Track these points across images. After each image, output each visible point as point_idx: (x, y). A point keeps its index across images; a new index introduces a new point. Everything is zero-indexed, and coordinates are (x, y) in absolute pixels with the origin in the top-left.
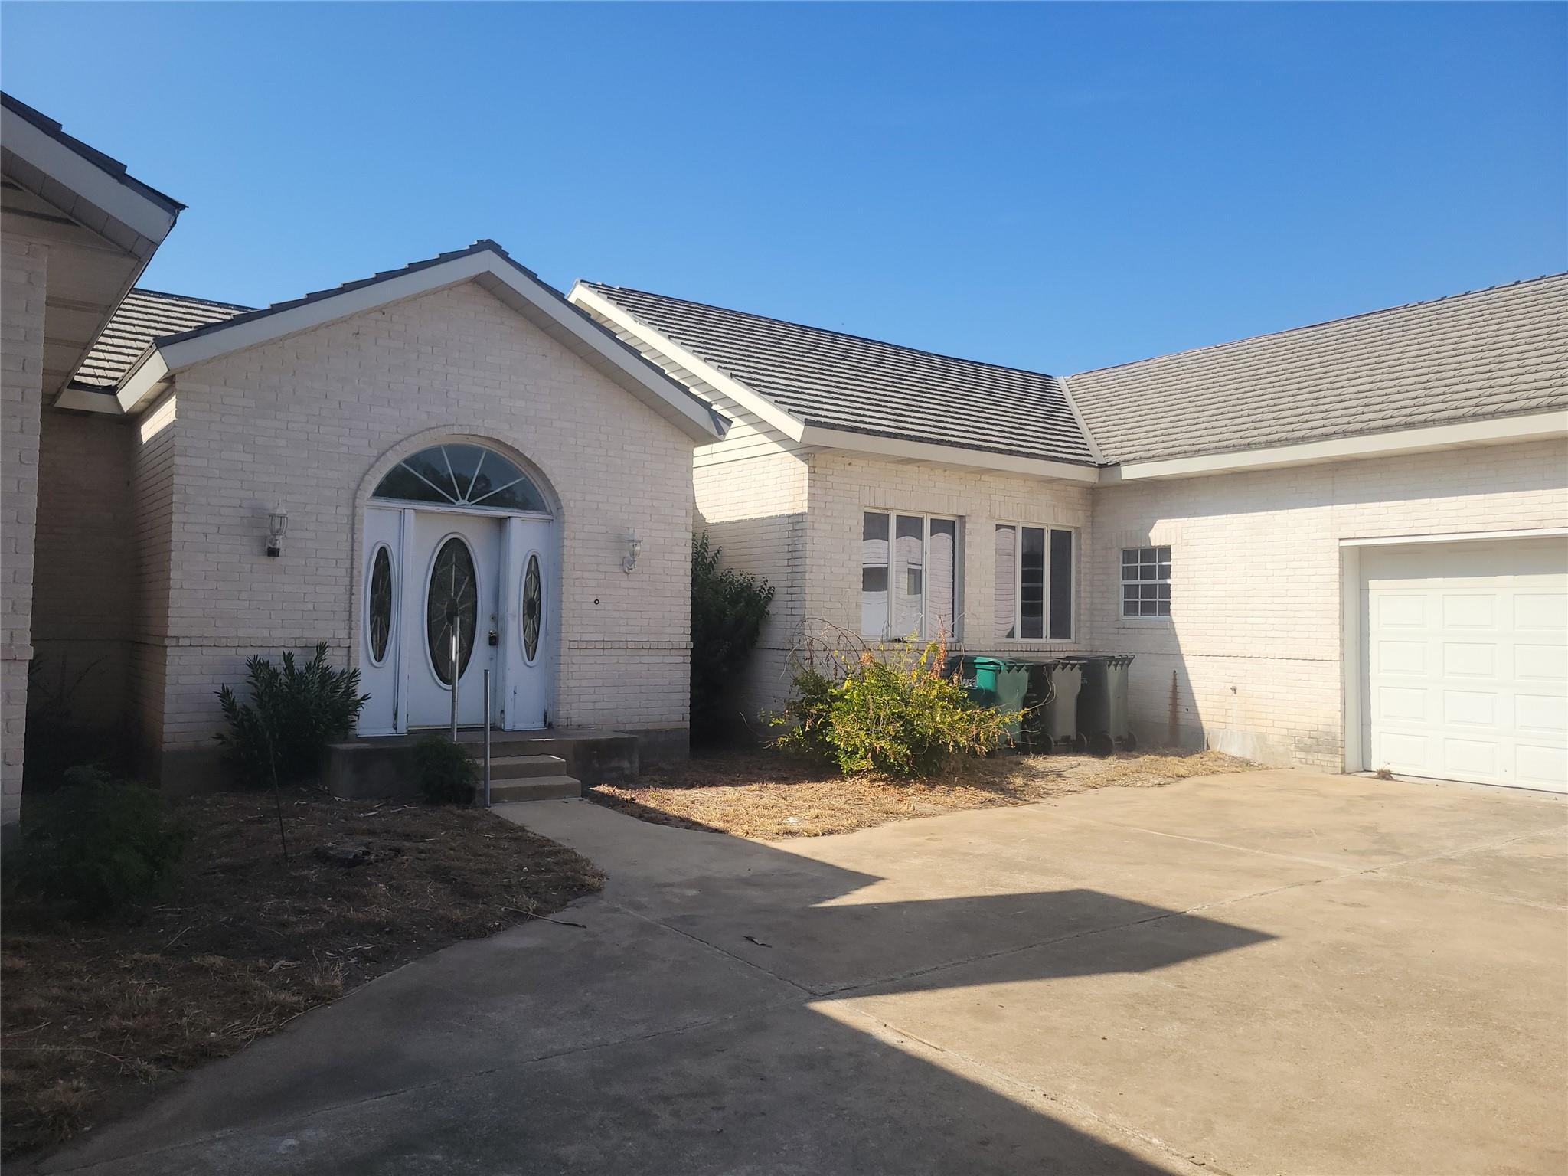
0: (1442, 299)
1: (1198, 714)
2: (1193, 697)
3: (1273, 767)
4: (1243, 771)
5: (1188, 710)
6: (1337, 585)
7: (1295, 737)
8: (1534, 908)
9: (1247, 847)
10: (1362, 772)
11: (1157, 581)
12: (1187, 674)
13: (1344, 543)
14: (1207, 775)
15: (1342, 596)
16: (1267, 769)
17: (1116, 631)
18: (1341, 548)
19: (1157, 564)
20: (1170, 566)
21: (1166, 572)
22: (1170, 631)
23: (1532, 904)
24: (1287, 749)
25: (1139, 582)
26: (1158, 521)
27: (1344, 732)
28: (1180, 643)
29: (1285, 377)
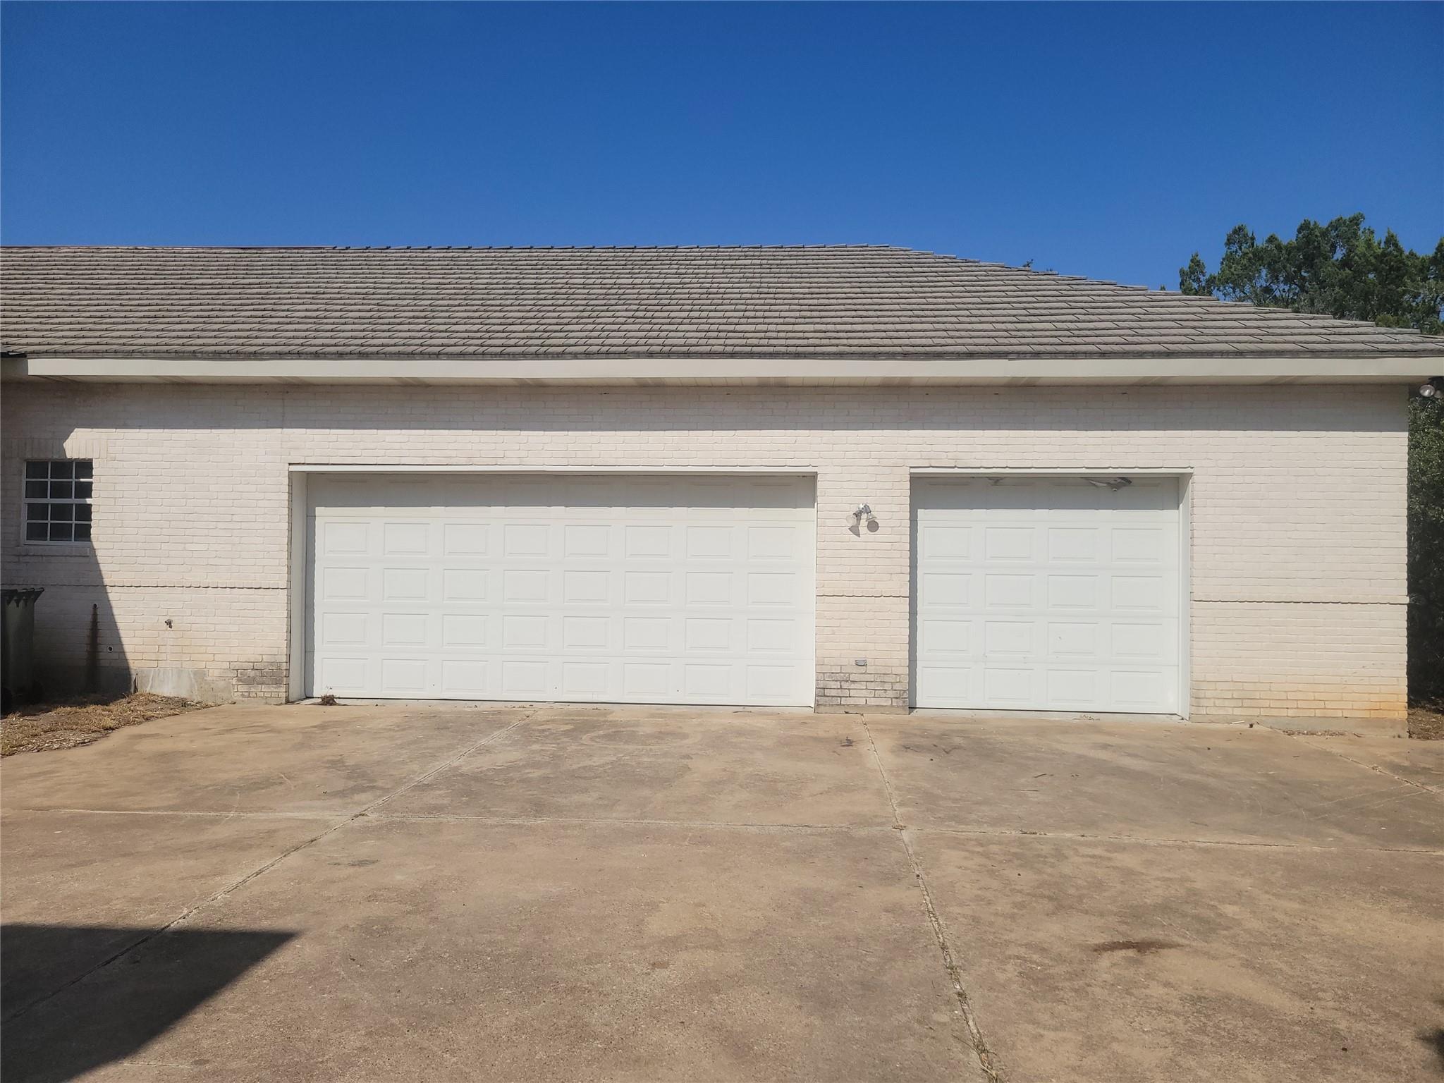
0: (367, 248)
1: (124, 652)
2: (118, 634)
3: (213, 704)
4: (181, 713)
5: (111, 649)
6: (286, 511)
7: (237, 670)
8: (520, 827)
9: (216, 810)
10: (304, 699)
11: (73, 501)
12: (111, 607)
13: (293, 468)
14: (141, 723)
15: (290, 523)
16: (207, 706)
17: (16, 559)
18: (290, 473)
19: (74, 480)
20: (92, 483)
21: (86, 490)
22: (90, 560)
23: (516, 822)
24: (230, 683)
25: (49, 500)
26: (76, 430)
27: (288, 662)
28: (103, 573)
29: (223, 291)
